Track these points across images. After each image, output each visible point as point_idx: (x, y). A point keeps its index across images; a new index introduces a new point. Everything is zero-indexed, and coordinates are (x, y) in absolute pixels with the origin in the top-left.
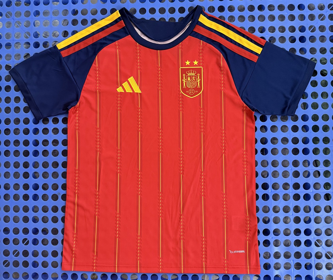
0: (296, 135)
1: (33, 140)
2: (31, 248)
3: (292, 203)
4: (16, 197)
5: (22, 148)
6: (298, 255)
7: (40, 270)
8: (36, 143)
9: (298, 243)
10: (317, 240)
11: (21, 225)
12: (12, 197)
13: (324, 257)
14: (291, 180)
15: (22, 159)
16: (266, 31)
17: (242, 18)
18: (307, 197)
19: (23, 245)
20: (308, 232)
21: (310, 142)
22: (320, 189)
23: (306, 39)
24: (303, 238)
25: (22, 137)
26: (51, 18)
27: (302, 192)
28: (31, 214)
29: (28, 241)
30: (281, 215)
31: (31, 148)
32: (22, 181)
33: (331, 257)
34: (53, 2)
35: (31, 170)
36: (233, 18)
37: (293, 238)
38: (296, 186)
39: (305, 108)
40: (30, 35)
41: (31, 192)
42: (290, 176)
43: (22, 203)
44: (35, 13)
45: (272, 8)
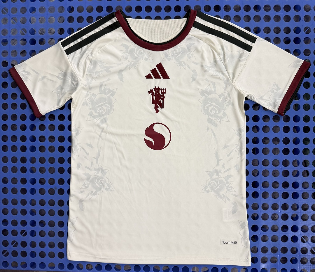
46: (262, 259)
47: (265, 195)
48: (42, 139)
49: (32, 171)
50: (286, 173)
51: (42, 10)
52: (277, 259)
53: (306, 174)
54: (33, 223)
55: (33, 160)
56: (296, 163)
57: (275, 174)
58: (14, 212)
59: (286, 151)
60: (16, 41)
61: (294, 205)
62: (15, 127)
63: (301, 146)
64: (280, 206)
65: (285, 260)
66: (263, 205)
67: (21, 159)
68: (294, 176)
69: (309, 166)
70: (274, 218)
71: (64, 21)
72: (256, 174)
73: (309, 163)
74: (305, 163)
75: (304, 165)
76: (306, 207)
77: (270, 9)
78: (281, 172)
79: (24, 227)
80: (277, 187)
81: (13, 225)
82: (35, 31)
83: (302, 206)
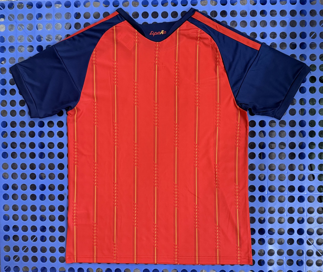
0: (293, 140)
1: (38, 143)
2: (39, 244)
3: (287, 205)
4: (24, 197)
5: (28, 150)
6: (290, 252)
7: (48, 265)
8: (42, 146)
9: (291, 241)
10: (309, 239)
11: (29, 223)
12: (20, 197)
13: (315, 255)
14: (287, 183)
15: (28, 161)
16: (267, 37)
17: (244, 24)
18: (301, 199)
19: (32, 241)
20: (300, 232)
21: (306, 147)
22: (314, 192)
23: (306, 45)
24: (296, 236)
25: (28, 140)
26: (54, 21)
27: (296, 194)
28: (38, 213)
29: (36, 238)
30: (276, 216)
31: (37, 150)
32: (29, 182)
33: (321, 255)
34: (55, 4)
35: (37, 171)
36: (234, 22)
37: (286, 237)
38: (292, 189)
39: (303, 114)
40: (33, 38)
41: (38, 192)
42: (286, 179)
43: (29, 203)
44: (37, 16)
45: (273, 12)
46: (269, 261)
47: (271, 199)
48: (51, 145)
49: (42, 177)
50: (292, 178)
51: (48, 16)
52: (283, 261)
53: (312, 178)
54: (43, 229)
55: (42, 167)
56: (302, 167)
57: (281, 178)
58: (24, 218)
59: (292, 156)
60: (23, 47)
61: (300, 208)
62: (24, 134)
63: (307, 151)
64: (286, 210)
65: (291, 262)
66: (270, 208)
67: (30, 165)
68: (300, 180)
69: (315, 170)
70: (280, 222)
71: (70, 28)
72: (263, 178)
73: (315, 167)
74: (311, 167)
75: (310, 169)
76: (312, 210)
77: (276, 14)
78: (287, 176)
79: (34, 233)
80: (284, 191)
81: (24, 231)
82: (41, 37)
83: (308, 209)
